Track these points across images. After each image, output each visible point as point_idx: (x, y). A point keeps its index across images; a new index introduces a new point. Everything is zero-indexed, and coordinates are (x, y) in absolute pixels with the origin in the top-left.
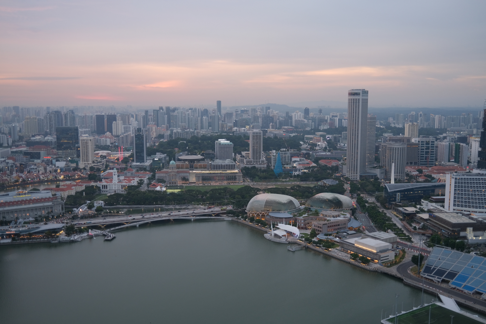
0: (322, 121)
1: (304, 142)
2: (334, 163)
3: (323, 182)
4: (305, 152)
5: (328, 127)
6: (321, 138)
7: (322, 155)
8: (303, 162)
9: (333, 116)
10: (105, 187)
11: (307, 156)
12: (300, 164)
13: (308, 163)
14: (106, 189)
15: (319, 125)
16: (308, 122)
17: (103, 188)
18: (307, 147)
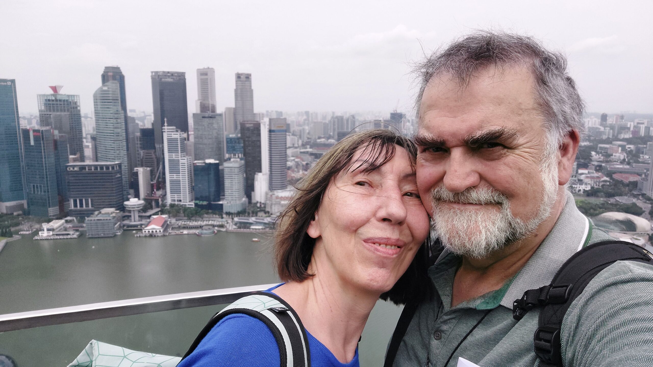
0: (624, 128)
1: (597, 153)
2: (633, 178)
3: (616, 199)
4: (596, 163)
5: (631, 136)
6: (618, 148)
7: (618, 168)
8: (592, 175)
9: (638, 123)
11: (599, 168)
12: (587, 177)
13: (598, 177)
15: (619, 133)
16: (605, 129)
18: (600, 158)
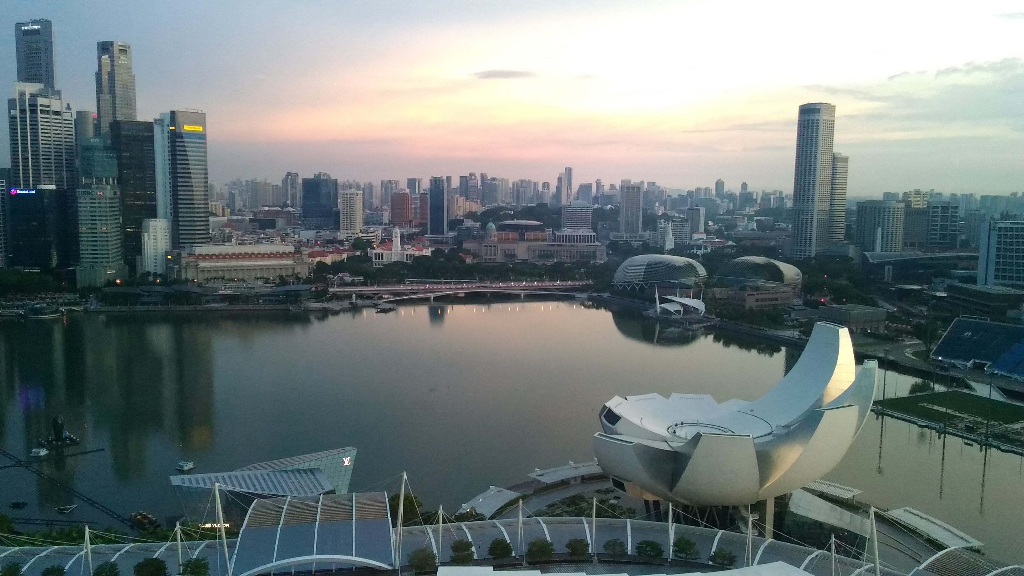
8: (712, 240)
10: (380, 256)
12: (705, 242)
14: (381, 260)
17: (376, 259)
